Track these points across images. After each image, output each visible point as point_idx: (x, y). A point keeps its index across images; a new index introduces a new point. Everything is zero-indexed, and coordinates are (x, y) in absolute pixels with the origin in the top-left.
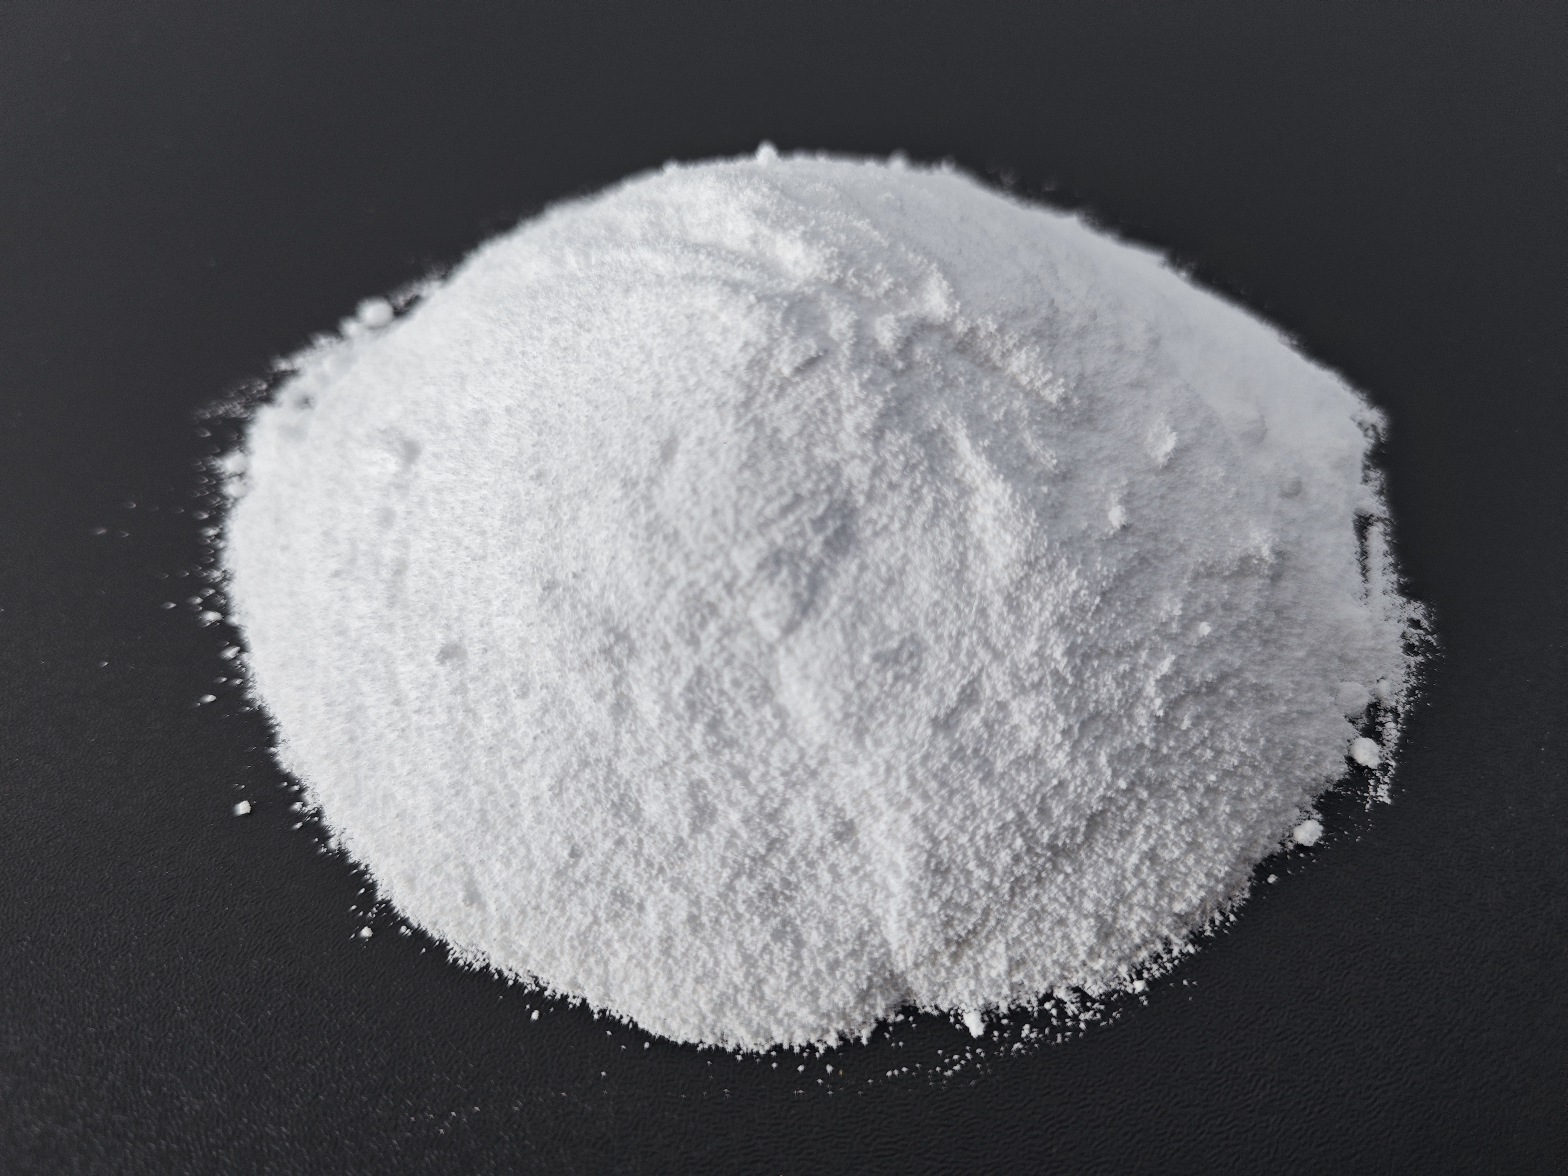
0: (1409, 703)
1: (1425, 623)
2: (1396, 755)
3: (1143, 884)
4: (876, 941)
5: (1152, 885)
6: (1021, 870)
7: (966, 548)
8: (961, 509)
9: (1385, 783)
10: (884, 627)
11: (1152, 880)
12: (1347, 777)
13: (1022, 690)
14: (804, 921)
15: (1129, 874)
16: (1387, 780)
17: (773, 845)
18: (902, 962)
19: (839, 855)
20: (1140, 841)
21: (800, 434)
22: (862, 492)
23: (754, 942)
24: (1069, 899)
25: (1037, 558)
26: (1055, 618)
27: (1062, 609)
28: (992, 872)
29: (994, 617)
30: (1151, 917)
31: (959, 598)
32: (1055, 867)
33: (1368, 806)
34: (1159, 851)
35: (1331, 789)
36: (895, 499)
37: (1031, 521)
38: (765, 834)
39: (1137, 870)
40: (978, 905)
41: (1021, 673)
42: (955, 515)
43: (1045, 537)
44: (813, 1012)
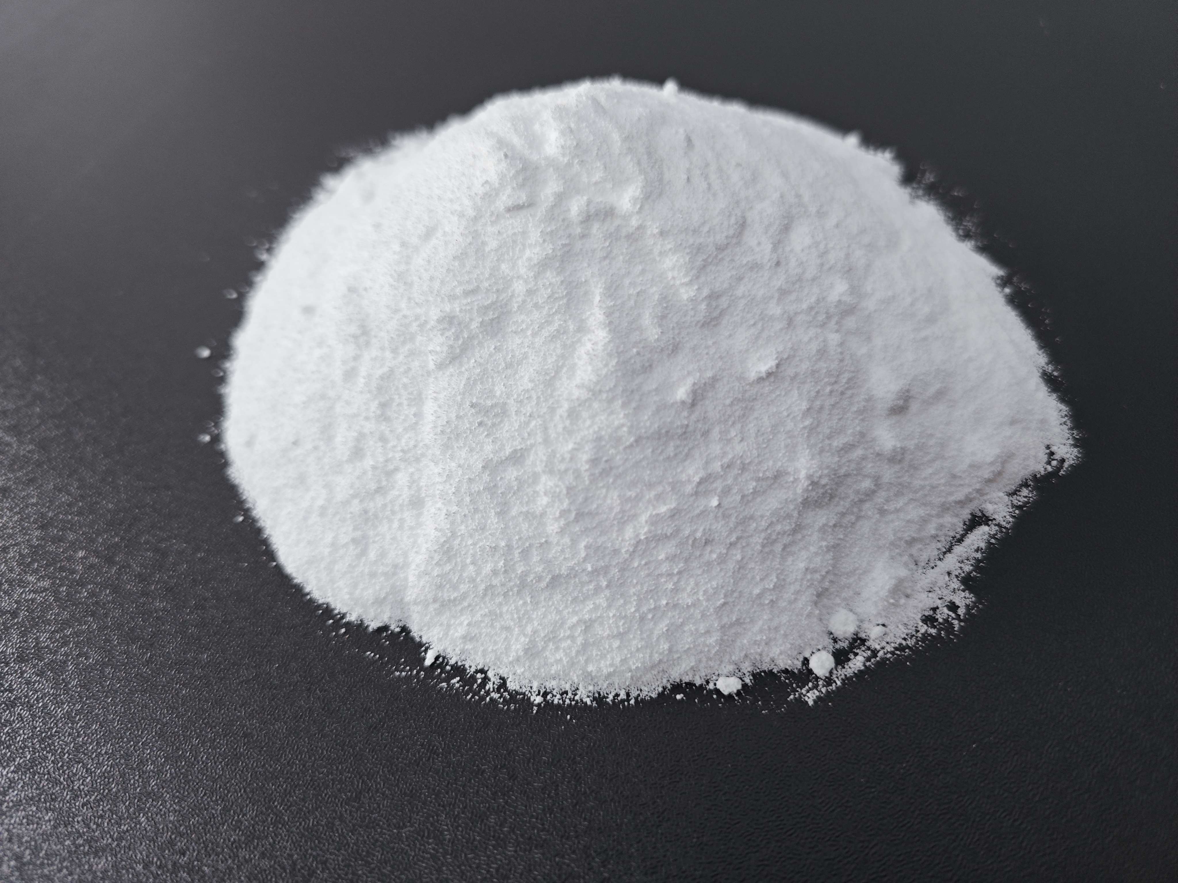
0: (893, 653)
1: (961, 611)
2: (846, 680)
3: (572, 638)
4: (402, 576)
5: (579, 643)
6: (496, 582)
7: (563, 365)
8: (575, 339)
9: (820, 691)
10: (491, 391)
11: (580, 640)
12: (796, 671)
13: (550, 470)
14: (374, 542)
15: (567, 626)
16: (824, 690)
17: (379, 490)
18: (410, 595)
19: (408, 515)
20: (586, 610)
21: (497, 250)
22: (517, 302)
23: (344, 539)
24: (519, 618)
25: (600, 391)
26: (595, 436)
27: (603, 433)
28: (478, 573)
29: (557, 418)
30: (568, 662)
31: (542, 394)
32: (519, 592)
33: (792, 697)
34: (596, 625)
35: (775, 671)
36: (536, 315)
37: (610, 366)
38: (379, 481)
39: (573, 627)
40: (463, 588)
41: (556, 460)
42: (568, 342)
43: (614, 380)
44: (350, 594)
